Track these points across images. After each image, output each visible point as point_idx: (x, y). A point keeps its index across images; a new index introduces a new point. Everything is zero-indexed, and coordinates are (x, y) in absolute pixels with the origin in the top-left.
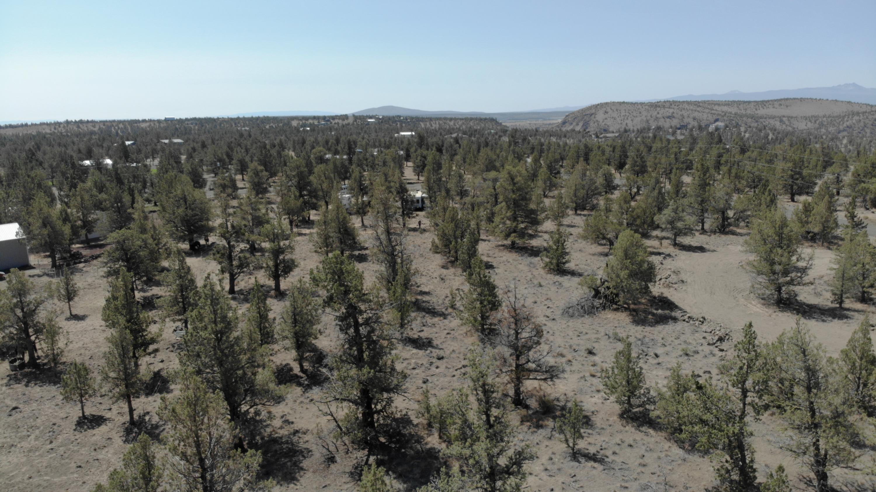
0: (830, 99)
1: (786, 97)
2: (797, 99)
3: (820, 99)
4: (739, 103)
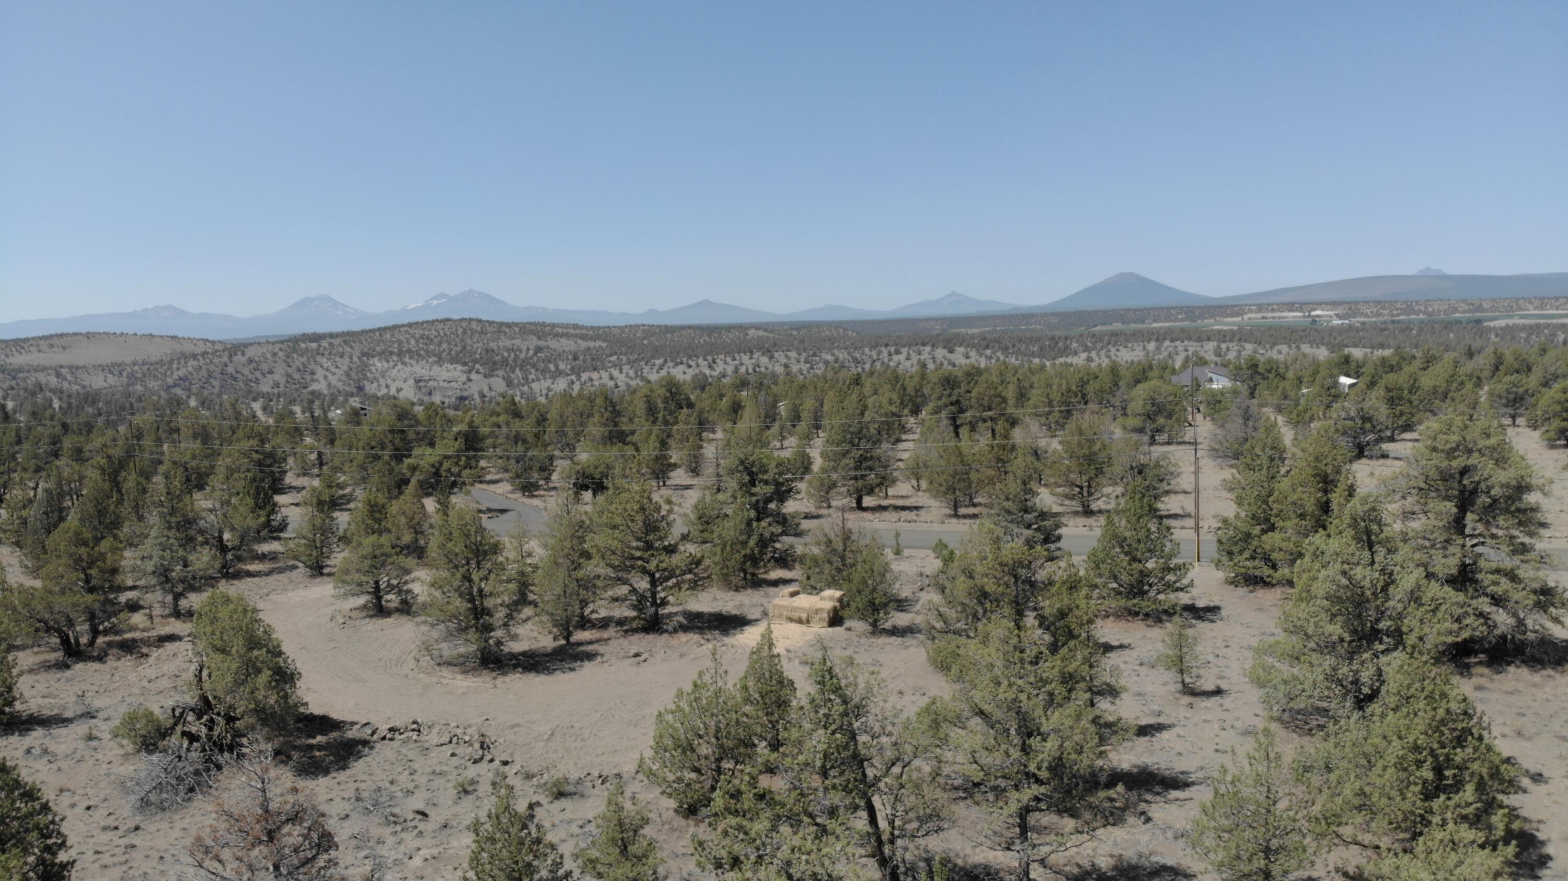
0: (139, 333)
1: (59, 332)
2: (81, 334)
3: (122, 334)
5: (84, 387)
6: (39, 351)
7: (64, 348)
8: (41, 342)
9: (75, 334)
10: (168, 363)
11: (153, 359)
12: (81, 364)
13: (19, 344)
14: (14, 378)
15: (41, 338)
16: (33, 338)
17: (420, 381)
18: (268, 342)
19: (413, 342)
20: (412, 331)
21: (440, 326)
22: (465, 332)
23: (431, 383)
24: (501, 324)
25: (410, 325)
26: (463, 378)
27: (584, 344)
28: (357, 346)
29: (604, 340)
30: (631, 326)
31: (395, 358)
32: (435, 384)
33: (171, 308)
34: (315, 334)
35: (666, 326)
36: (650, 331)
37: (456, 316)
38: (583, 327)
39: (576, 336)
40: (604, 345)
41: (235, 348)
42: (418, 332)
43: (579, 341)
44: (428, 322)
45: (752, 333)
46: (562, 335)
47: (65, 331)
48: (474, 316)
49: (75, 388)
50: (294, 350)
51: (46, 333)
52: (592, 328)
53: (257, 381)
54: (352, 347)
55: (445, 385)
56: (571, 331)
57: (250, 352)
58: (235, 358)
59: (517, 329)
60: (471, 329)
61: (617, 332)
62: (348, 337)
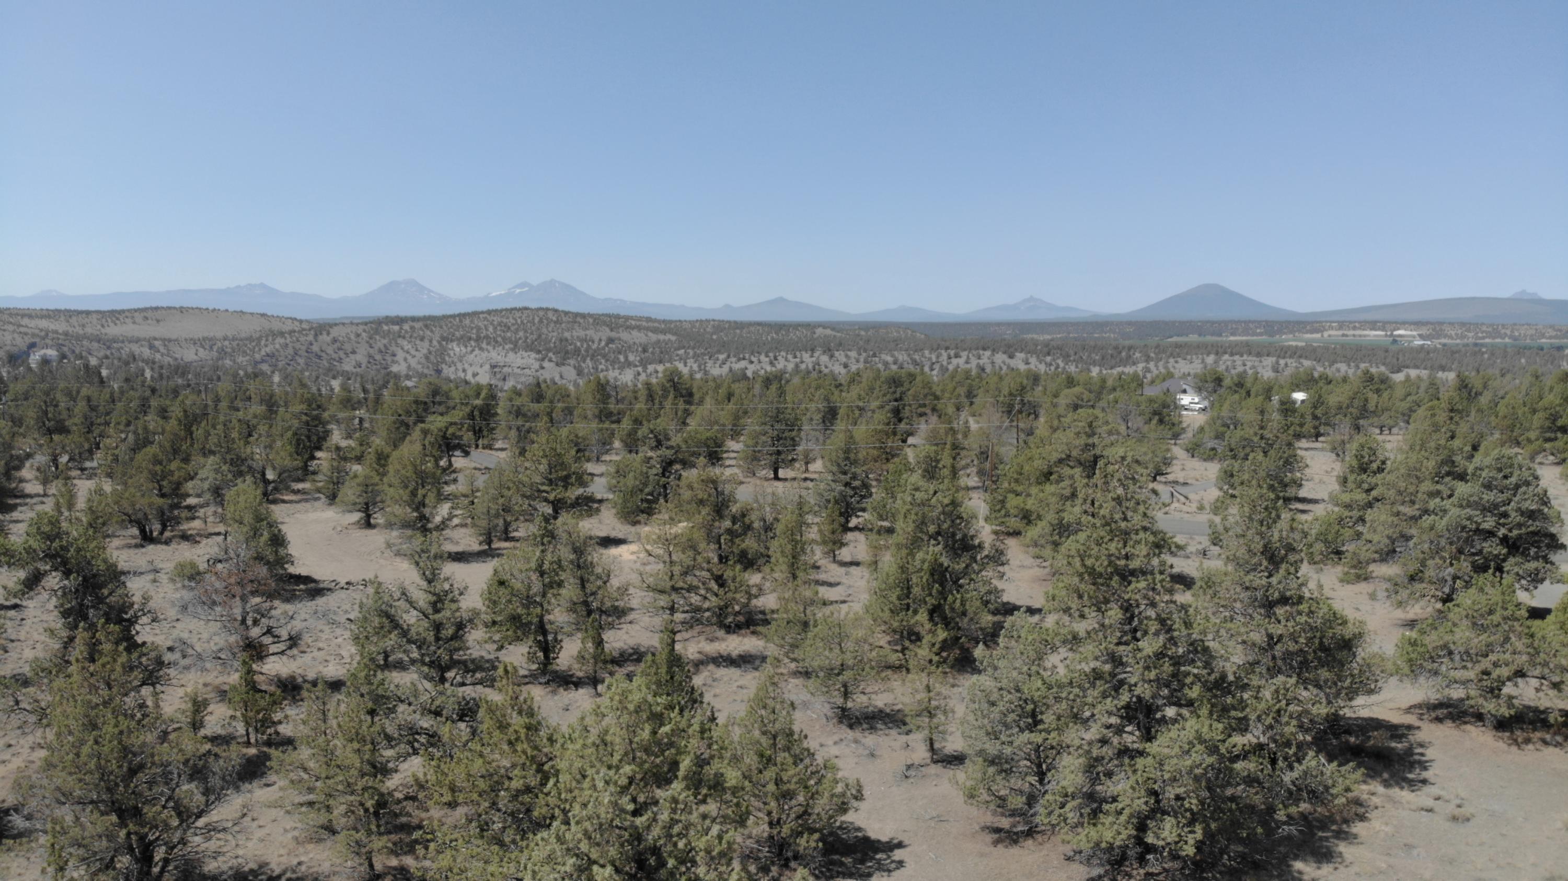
0: (231, 309)
1: (154, 305)
2: (175, 308)
3: (214, 310)
4: (69, 314)
5: (176, 359)
6: (134, 323)
7: (158, 321)
8: (136, 314)
9: (169, 308)
10: (256, 340)
11: (243, 335)
12: (174, 337)
13: (115, 315)
14: (109, 348)
15: (136, 310)
16: (128, 311)
17: (495, 366)
18: (352, 323)
19: (491, 329)
20: (491, 318)
21: (518, 314)
22: (541, 321)
23: (506, 370)
24: (577, 315)
25: (489, 312)
26: (536, 365)
27: (654, 337)
28: (437, 331)
29: (675, 334)
30: (701, 321)
31: (473, 343)
32: (510, 370)
33: (263, 286)
34: (397, 317)
35: (735, 322)
36: (720, 326)
37: (533, 305)
38: (655, 321)
39: (647, 329)
40: (673, 338)
41: (321, 328)
42: (497, 319)
43: (650, 334)
44: (506, 310)
45: (819, 331)
46: (633, 328)
47: (160, 304)
48: (551, 306)
49: (167, 360)
50: (377, 332)
51: (141, 305)
52: (664, 321)
53: (340, 360)
54: (432, 331)
55: (519, 371)
56: (644, 324)
57: (335, 332)
58: (320, 338)
59: (591, 320)
60: (547, 319)
61: (688, 326)
62: (429, 321)
